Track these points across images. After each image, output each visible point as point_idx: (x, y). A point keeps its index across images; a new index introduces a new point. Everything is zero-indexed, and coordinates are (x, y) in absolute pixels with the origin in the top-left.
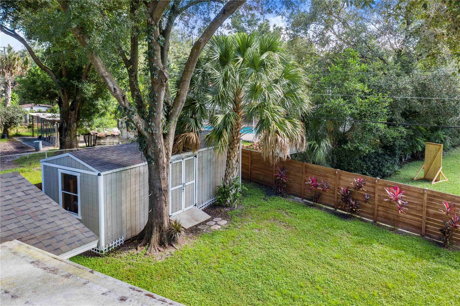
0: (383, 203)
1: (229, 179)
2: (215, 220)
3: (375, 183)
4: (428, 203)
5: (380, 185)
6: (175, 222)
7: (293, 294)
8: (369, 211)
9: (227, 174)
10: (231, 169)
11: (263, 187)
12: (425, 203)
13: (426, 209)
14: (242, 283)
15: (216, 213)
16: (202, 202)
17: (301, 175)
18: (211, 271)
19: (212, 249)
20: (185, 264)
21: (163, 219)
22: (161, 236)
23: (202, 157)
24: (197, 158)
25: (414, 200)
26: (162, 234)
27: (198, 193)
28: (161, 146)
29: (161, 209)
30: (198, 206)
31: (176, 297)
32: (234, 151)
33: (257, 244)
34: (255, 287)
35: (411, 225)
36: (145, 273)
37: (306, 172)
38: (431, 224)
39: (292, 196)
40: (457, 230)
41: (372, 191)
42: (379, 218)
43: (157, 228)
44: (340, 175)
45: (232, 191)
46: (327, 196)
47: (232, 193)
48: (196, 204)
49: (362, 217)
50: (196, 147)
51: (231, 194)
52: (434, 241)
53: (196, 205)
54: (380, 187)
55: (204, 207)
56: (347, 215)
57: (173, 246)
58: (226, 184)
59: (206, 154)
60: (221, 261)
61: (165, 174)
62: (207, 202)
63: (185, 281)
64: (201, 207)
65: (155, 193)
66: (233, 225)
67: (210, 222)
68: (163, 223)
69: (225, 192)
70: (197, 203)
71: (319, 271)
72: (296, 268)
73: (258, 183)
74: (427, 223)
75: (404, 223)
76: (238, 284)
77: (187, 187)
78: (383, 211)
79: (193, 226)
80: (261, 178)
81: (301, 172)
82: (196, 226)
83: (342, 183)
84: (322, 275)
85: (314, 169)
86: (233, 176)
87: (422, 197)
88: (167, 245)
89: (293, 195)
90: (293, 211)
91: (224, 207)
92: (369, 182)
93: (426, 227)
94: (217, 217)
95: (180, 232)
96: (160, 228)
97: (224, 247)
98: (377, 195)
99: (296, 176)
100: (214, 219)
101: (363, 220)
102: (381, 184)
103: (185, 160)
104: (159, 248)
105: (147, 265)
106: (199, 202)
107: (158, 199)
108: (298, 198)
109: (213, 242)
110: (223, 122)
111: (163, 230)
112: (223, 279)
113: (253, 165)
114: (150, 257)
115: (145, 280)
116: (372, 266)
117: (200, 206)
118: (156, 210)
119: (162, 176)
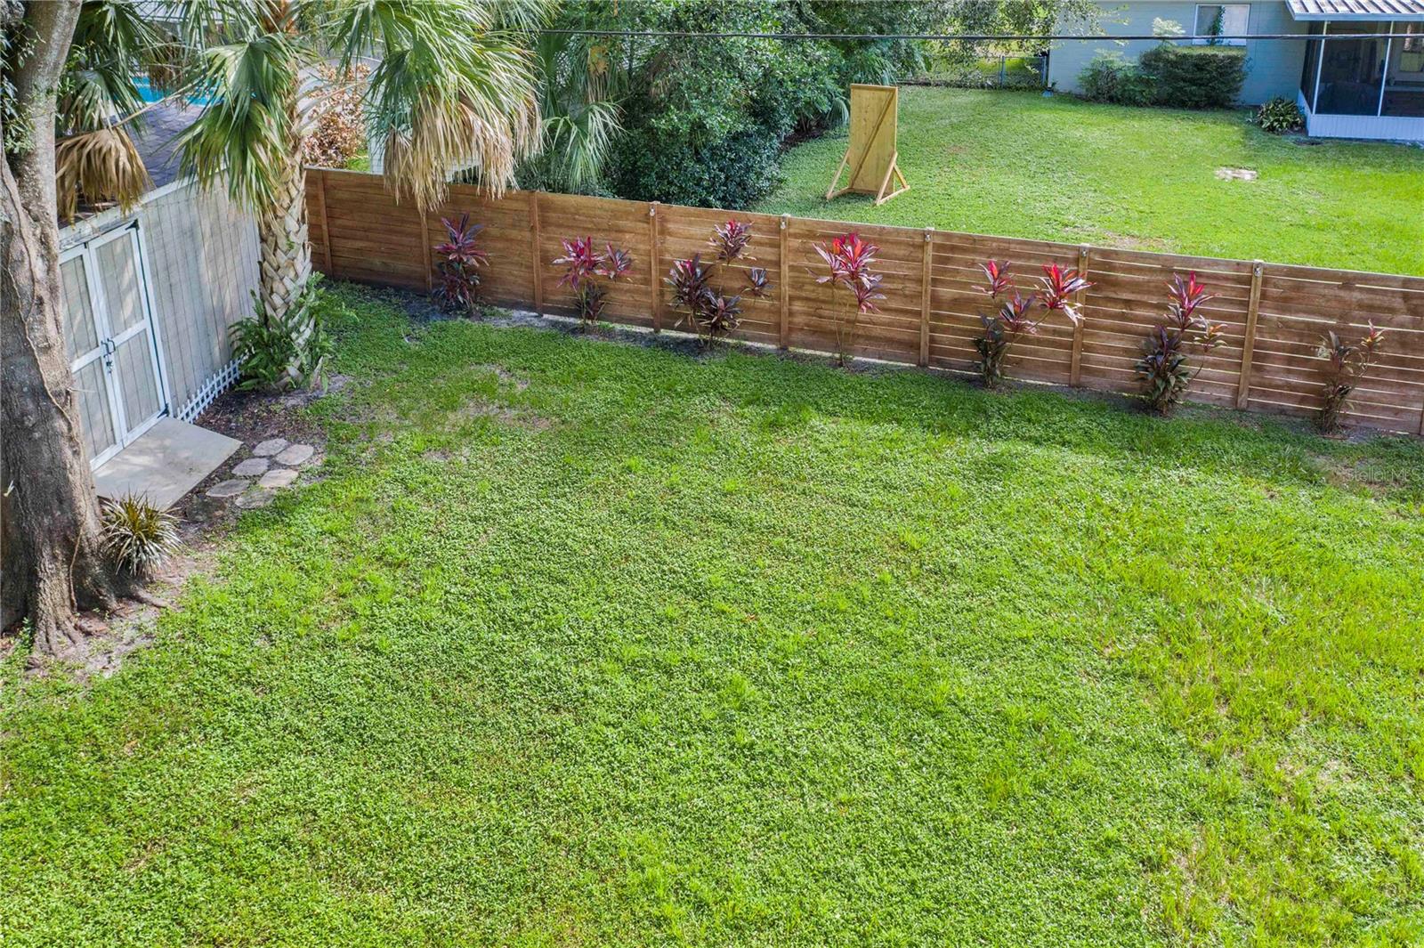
0: (806, 290)
1: (282, 292)
2: (263, 453)
3: (779, 231)
4: (934, 270)
5: (796, 236)
6: (129, 507)
7: (660, 652)
8: (767, 319)
9: (271, 272)
10: (286, 253)
11: (388, 295)
12: (927, 272)
13: (930, 288)
14: (472, 667)
15: (256, 423)
16: (188, 392)
17: (527, 235)
18: (338, 654)
19: (301, 568)
20: (222, 656)
21: (73, 510)
22: (78, 574)
23: (159, 223)
24: (141, 231)
25: (895, 267)
26: (82, 568)
27: (170, 364)
28: (13, 212)
29: (58, 469)
30: (175, 410)
31: (243, 802)
32: (286, 183)
33: (459, 508)
34: (525, 665)
35: (890, 341)
36: (63, 746)
37: (545, 223)
38: (946, 330)
39: (502, 310)
40: (1023, 337)
41: (769, 258)
42: (795, 337)
43: (52, 548)
44: (664, 220)
45: (298, 332)
46: (625, 296)
47: (300, 341)
48: (166, 406)
49: (743, 342)
50: (133, 188)
51: (299, 344)
52: (955, 376)
53: (166, 412)
54: (795, 243)
55: (196, 411)
56: (697, 341)
57: (140, 601)
58: (270, 312)
59: (173, 209)
60: (361, 603)
61: (50, 325)
62: (205, 391)
63: (251, 725)
64: (187, 415)
65: (18, 413)
66: (343, 458)
67: (247, 462)
68: (75, 525)
69: (274, 340)
70: (169, 401)
71: (699, 549)
72: (627, 558)
73: (365, 283)
74: (933, 329)
75: (869, 338)
76: (460, 674)
77: (123, 350)
78: (805, 313)
79: (185, 496)
80: (377, 262)
81: (524, 224)
82: (198, 491)
83: (672, 243)
84: (715, 561)
85: (573, 210)
86: (297, 275)
87: (921, 256)
88: (114, 604)
89: (502, 304)
90: (527, 361)
91: (280, 394)
92: (759, 230)
93: (932, 340)
94: (266, 439)
95: (157, 539)
96: (68, 545)
97: (347, 549)
98: (785, 268)
99: (512, 240)
100: (254, 447)
101: (748, 350)
102: (797, 231)
103: (93, 245)
104: (84, 624)
105: (58, 706)
106: (174, 396)
107: (37, 435)
108: (524, 312)
109: (295, 539)
110: (244, 77)
111: (81, 548)
112: (397, 674)
113: (339, 222)
114: (59, 673)
115: (75, 777)
116: (836, 490)
117: (185, 411)
118: (33, 480)
119: (35, 338)
